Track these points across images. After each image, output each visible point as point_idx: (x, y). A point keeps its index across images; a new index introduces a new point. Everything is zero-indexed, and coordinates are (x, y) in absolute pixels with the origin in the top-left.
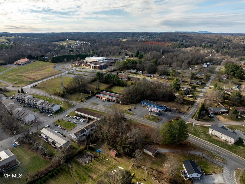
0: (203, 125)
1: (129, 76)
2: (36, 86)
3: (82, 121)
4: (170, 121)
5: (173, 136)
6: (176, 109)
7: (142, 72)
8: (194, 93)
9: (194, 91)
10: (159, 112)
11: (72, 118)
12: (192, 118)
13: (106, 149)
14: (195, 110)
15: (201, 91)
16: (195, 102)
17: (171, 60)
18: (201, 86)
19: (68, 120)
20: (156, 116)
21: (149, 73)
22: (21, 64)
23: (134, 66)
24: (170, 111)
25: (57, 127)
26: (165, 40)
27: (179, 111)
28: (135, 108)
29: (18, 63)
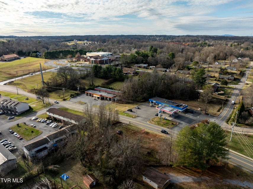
0: (246, 133)
1: (137, 70)
2: (12, 82)
3: (53, 126)
4: (192, 126)
5: (197, 153)
6: (201, 110)
7: (154, 67)
8: (226, 90)
9: (224, 88)
10: (175, 113)
11: (40, 122)
12: (227, 122)
13: (78, 172)
14: (230, 111)
15: (235, 87)
16: (228, 101)
17: (192, 54)
18: (234, 82)
19: (32, 125)
20: (170, 119)
21: (164, 68)
22: (7, 60)
23: (144, 59)
24: (192, 112)
25: (12, 135)
26: (186, 41)
27: (206, 113)
28: (139, 108)
29: (3, 58)
